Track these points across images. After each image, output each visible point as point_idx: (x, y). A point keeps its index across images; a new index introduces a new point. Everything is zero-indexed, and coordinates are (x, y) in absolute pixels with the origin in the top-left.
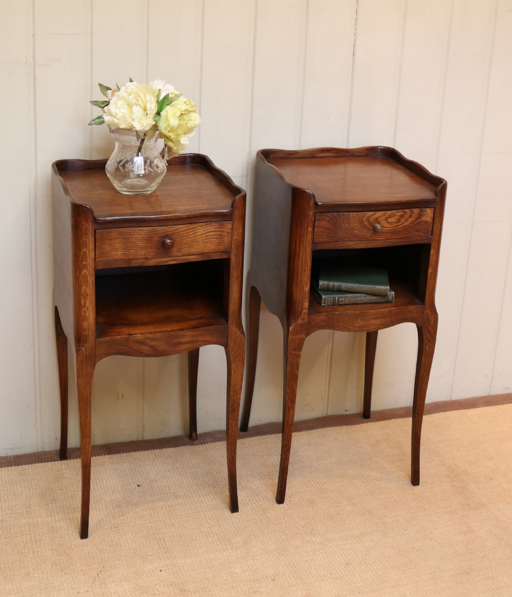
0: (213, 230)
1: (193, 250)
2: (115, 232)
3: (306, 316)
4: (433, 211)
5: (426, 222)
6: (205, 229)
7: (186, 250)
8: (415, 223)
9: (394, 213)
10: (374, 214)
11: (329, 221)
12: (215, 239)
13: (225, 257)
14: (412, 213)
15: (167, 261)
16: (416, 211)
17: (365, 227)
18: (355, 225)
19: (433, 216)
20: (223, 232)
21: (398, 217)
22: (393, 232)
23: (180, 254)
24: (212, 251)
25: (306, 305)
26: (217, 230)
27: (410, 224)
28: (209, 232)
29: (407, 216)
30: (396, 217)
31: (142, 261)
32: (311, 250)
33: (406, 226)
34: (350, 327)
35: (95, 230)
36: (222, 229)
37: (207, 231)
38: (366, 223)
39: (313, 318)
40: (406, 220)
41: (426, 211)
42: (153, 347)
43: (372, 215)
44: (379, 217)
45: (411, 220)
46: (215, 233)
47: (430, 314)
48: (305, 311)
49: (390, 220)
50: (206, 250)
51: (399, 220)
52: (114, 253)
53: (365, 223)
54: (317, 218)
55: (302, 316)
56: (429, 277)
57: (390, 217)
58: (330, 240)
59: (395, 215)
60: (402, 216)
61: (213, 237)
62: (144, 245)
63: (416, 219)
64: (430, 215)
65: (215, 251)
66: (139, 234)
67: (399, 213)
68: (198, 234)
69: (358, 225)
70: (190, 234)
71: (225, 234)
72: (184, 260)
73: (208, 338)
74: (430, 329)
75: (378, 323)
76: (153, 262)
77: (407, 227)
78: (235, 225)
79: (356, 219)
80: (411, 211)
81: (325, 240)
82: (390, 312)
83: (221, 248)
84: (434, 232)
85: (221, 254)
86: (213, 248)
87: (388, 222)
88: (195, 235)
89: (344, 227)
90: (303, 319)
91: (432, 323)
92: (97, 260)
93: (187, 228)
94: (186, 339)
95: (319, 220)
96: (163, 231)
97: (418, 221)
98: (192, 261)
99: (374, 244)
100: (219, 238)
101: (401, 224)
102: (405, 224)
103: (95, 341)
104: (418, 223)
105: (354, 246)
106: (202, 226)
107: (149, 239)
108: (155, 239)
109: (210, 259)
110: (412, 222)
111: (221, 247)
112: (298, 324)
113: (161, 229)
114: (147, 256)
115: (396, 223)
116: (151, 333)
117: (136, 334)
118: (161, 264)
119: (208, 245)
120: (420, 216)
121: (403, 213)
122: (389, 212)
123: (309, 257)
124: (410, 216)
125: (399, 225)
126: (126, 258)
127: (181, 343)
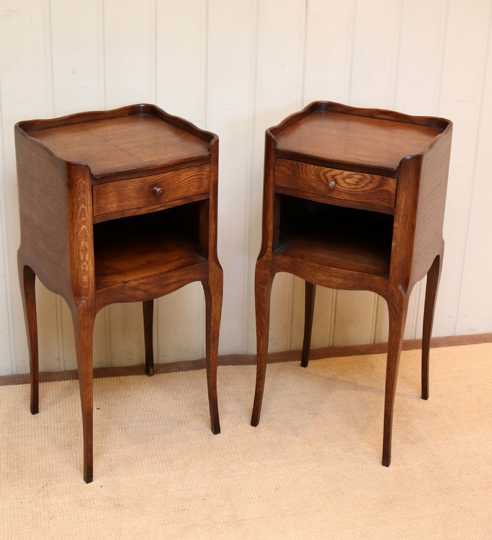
1: (178, 195)
3: (270, 255)
4: (396, 181)
5: (389, 191)
6: (188, 174)
7: (172, 196)
8: (377, 190)
9: (352, 175)
10: (331, 171)
12: (196, 183)
13: (204, 198)
14: (372, 179)
15: (156, 209)
16: (377, 177)
17: (321, 181)
18: (312, 177)
19: (396, 186)
21: (357, 180)
22: (350, 194)
24: (194, 194)
27: (371, 190)
28: (191, 177)
29: (367, 181)
30: (355, 179)
31: (134, 210)
32: (273, 192)
33: (366, 191)
36: (202, 173)
37: (189, 176)
38: (323, 178)
39: (277, 258)
40: (366, 185)
41: (388, 181)
43: (329, 171)
44: (335, 175)
45: (371, 186)
46: (196, 177)
48: (269, 249)
49: (348, 181)
50: (188, 194)
51: (357, 183)
52: (110, 206)
53: (321, 178)
55: (267, 253)
57: (348, 177)
58: (290, 187)
59: (353, 177)
60: (361, 180)
61: (194, 181)
63: (378, 187)
64: (393, 185)
65: (196, 193)
66: (132, 185)
67: (357, 176)
68: (183, 179)
69: (315, 178)
70: (176, 180)
72: (170, 205)
76: (144, 211)
77: (368, 192)
79: (313, 172)
80: (371, 176)
81: (286, 185)
83: (202, 190)
84: (397, 204)
85: (201, 196)
86: (195, 191)
87: (346, 183)
88: (180, 181)
90: (267, 256)
93: (173, 175)
95: (279, 165)
96: (152, 181)
97: (380, 189)
99: (331, 201)
100: (200, 181)
101: (361, 188)
102: (365, 189)
104: (381, 191)
105: (313, 198)
106: (185, 171)
107: (141, 189)
108: (146, 188)
109: (191, 201)
110: (373, 189)
112: (263, 259)
113: (151, 179)
115: (355, 185)
118: (151, 212)
119: (190, 189)
120: (381, 184)
121: (362, 177)
122: (346, 172)
124: (371, 182)
125: (358, 188)
126: (121, 210)
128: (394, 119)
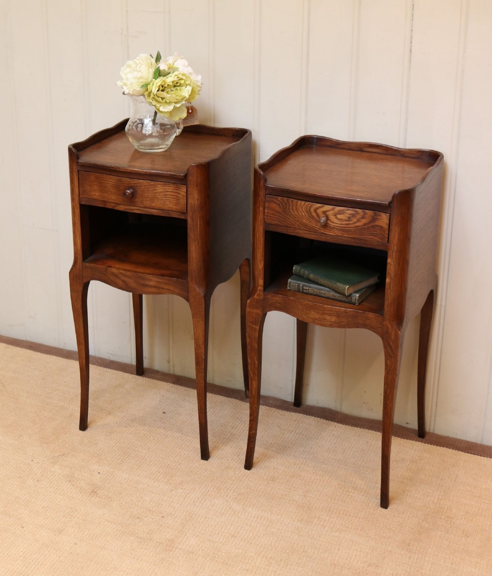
0: (170, 190)
1: (154, 205)
2: (92, 176)
3: (262, 293)
4: (389, 217)
5: (382, 227)
6: (163, 188)
7: (147, 203)
8: (370, 225)
9: (343, 210)
10: (322, 207)
11: (279, 205)
13: (182, 217)
14: (364, 214)
16: (369, 213)
17: (313, 217)
18: (303, 214)
19: (388, 222)
20: (179, 193)
21: (348, 216)
22: (343, 230)
23: (142, 206)
24: (171, 209)
25: (261, 282)
26: (175, 191)
27: (364, 225)
28: (166, 191)
29: (359, 216)
30: (346, 215)
31: (113, 205)
32: (263, 229)
33: (358, 226)
34: (304, 316)
35: (78, 171)
38: (314, 214)
39: (269, 296)
40: (358, 221)
41: (380, 216)
42: (124, 281)
43: (320, 207)
44: (327, 211)
45: (364, 221)
46: (172, 193)
47: (390, 327)
48: (260, 288)
49: (339, 216)
50: (166, 208)
51: (349, 219)
52: (93, 193)
53: (312, 214)
54: (268, 199)
55: (258, 292)
56: (387, 286)
57: (340, 213)
58: (280, 224)
59: (345, 213)
60: (353, 215)
62: (113, 191)
63: (370, 222)
64: (385, 221)
65: (173, 209)
66: (111, 181)
67: (350, 211)
68: (158, 191)
69: (306, 214)
70: (150, 190)
71: (181, 196)
72: (147, 211)
73: (172, 288)
74: (391, 343)
75: (333, 320)
76: (121, 208)
77: (360, 228)
78: (189, 190)
79: (304, 208)
80: (363, 211)
81: (276, 222)
82: (345, 312)
84: (390, 239)
85: (179, 213)
86: (172, 206)
87: (337, 218)
88: (155, 191)
89: (293, 213)
90: (259, 295)
91: (393, 337)
92: (81, 196)
93: (146, 184)
94: (152, 283)
95: (269, 202)
96: (127, 183)
97: (372, 224)
98: (155, 214)
99: (323, 237)
101: (352, 224)
102: (357, 224)
103: (82, 265)
104: (373, 227)
105: (304, 235)
106: (161, 185)
110: (365, 224)
111: (178, 208)
112: (254, 298)
113: (126, 180)
114: (117, 202)
115: (346, 220)
116: (125, 270)
117: (113, 267)
119: (167, 203)
120: (374, 219)
121: (354, 213)
122: (338, 208)
123: (262, 236)
124: (363, 218)
125: (350, 224)
126: (102, 200)
127: (147, 286)
128: (384, 152)
